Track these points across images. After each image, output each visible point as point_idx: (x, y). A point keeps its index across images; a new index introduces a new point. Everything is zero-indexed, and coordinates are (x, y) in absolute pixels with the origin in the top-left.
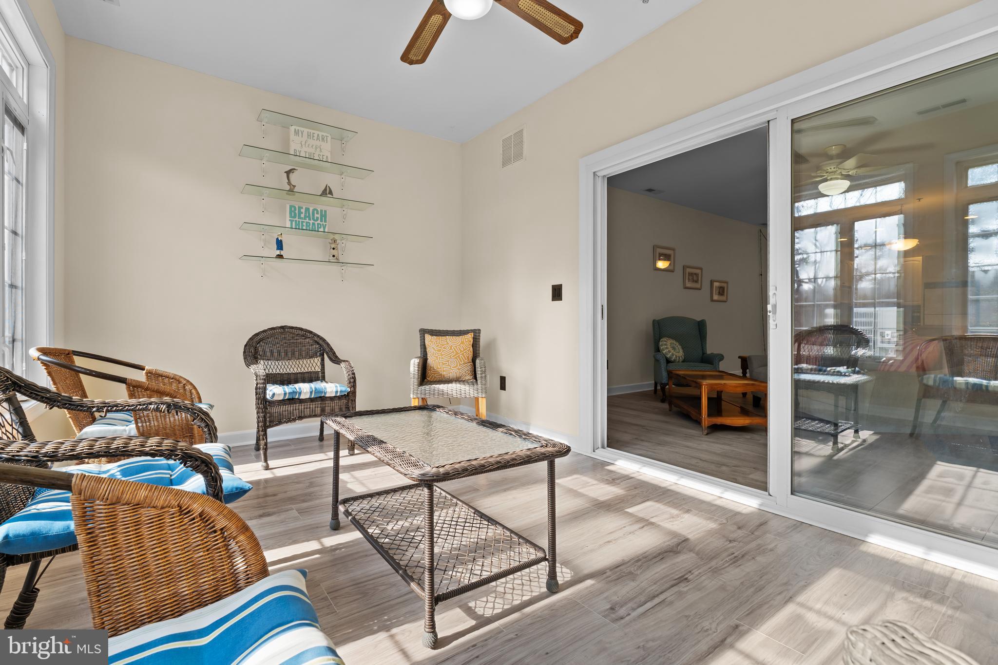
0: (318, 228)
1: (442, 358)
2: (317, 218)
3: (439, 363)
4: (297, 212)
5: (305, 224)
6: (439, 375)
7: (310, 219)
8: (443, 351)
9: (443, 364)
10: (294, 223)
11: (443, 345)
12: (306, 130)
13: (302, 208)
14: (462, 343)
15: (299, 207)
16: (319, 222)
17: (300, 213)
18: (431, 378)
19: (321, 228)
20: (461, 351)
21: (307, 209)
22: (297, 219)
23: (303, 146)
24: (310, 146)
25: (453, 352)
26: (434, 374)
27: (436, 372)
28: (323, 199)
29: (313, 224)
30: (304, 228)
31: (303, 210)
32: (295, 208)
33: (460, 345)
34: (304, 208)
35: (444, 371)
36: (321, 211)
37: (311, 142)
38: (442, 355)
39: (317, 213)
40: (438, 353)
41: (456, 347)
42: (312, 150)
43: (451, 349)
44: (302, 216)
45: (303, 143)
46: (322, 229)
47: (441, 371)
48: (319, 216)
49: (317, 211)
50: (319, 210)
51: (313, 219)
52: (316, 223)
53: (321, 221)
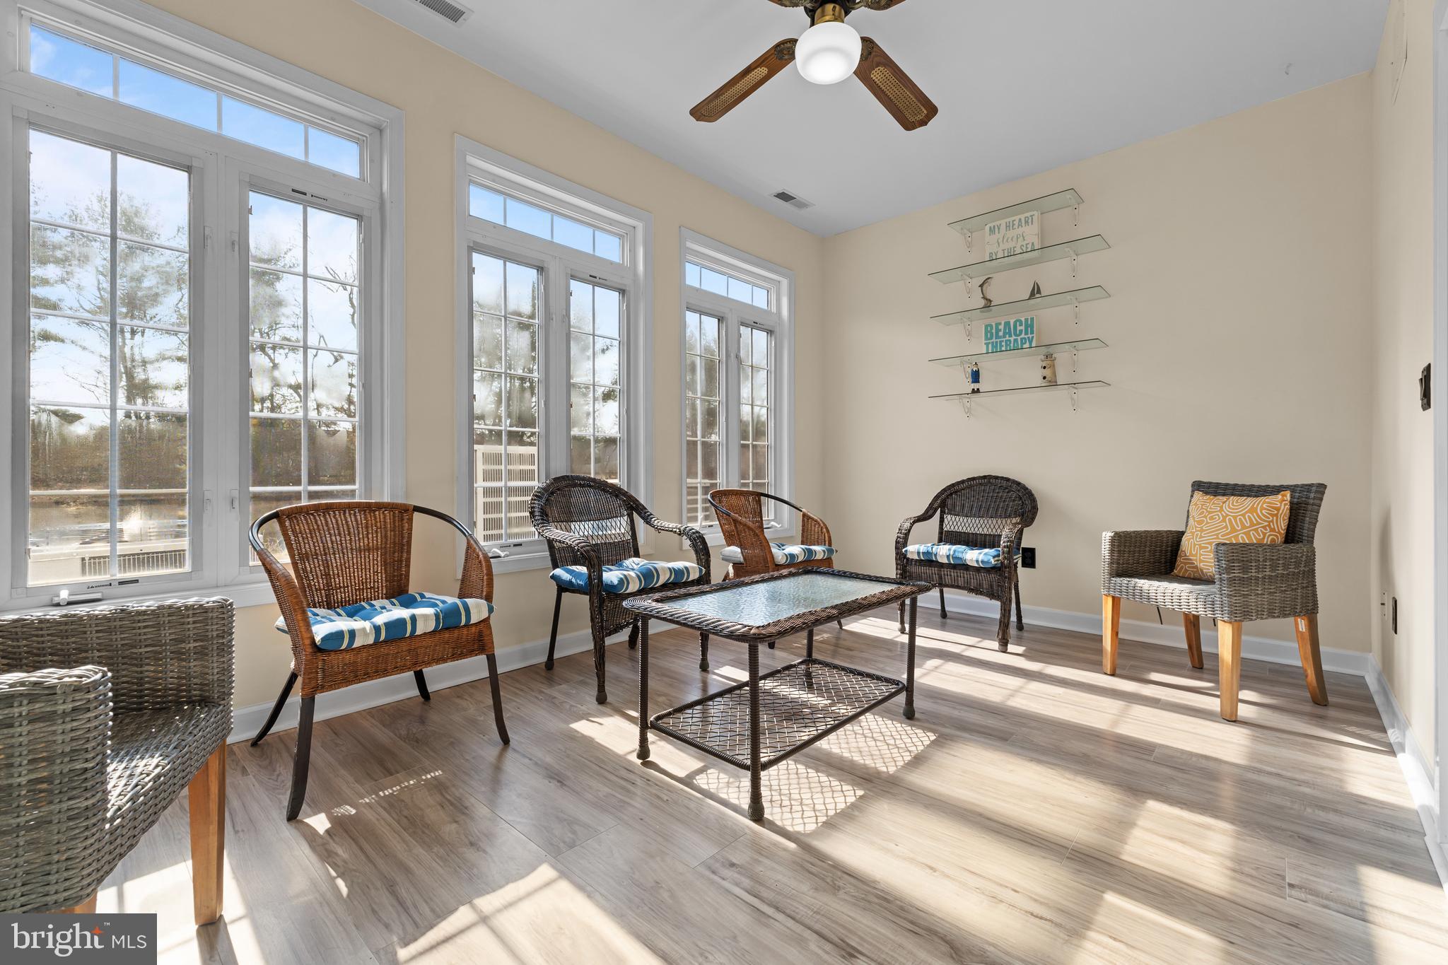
0: (1022, 344)
1: (1201, 537)
2: (1021, 331)
3: (1195, 545)
4: (994, 331)
5: (1003, 344)
6: (1193, 567)
7: (1010, 336)
8: (1207, 523)
9: (1201, 548)
10: (990, 346)
11: (1210, 513)
12: (1003, 222)
13: (1000, 324)
14: (1253, 510)
15: (996, 324)
16: (1023, 336)
17: (998, 330)
18: (1180, 572)
19: (1025, 343)
20: (1244, 527)
21: (1007, 324)
22: (994, 340)
23: (1001, 244)
24: (1010, 240)
25: (1226, 526)
26: (1186, 564)
27: (1190, 562)
28: (1032, 302)
29: (1016, 340)
30: (1003, 349)
31: (1001, 327)
32: (991, 326)
33: (1243, 515)
34: (1003, 323)
35: (1201, 561)
36: (1026, 320)
37: (1011, 233)
38: (1202, 531)
39: (1021, 325)
40: (1196, 527)
41: (1235, 518)
42: (1011, 245)
43: (1224, 520)
44: (1001, 334)
45: (1000, 241)
46: (1027, 345)
47: (1196, 560)
48: (1023, 328)
49: (1021, 321)
50: (1023, 319)
51: (1016, 335)
52: (1019, 338)
53: (1026, 334)
